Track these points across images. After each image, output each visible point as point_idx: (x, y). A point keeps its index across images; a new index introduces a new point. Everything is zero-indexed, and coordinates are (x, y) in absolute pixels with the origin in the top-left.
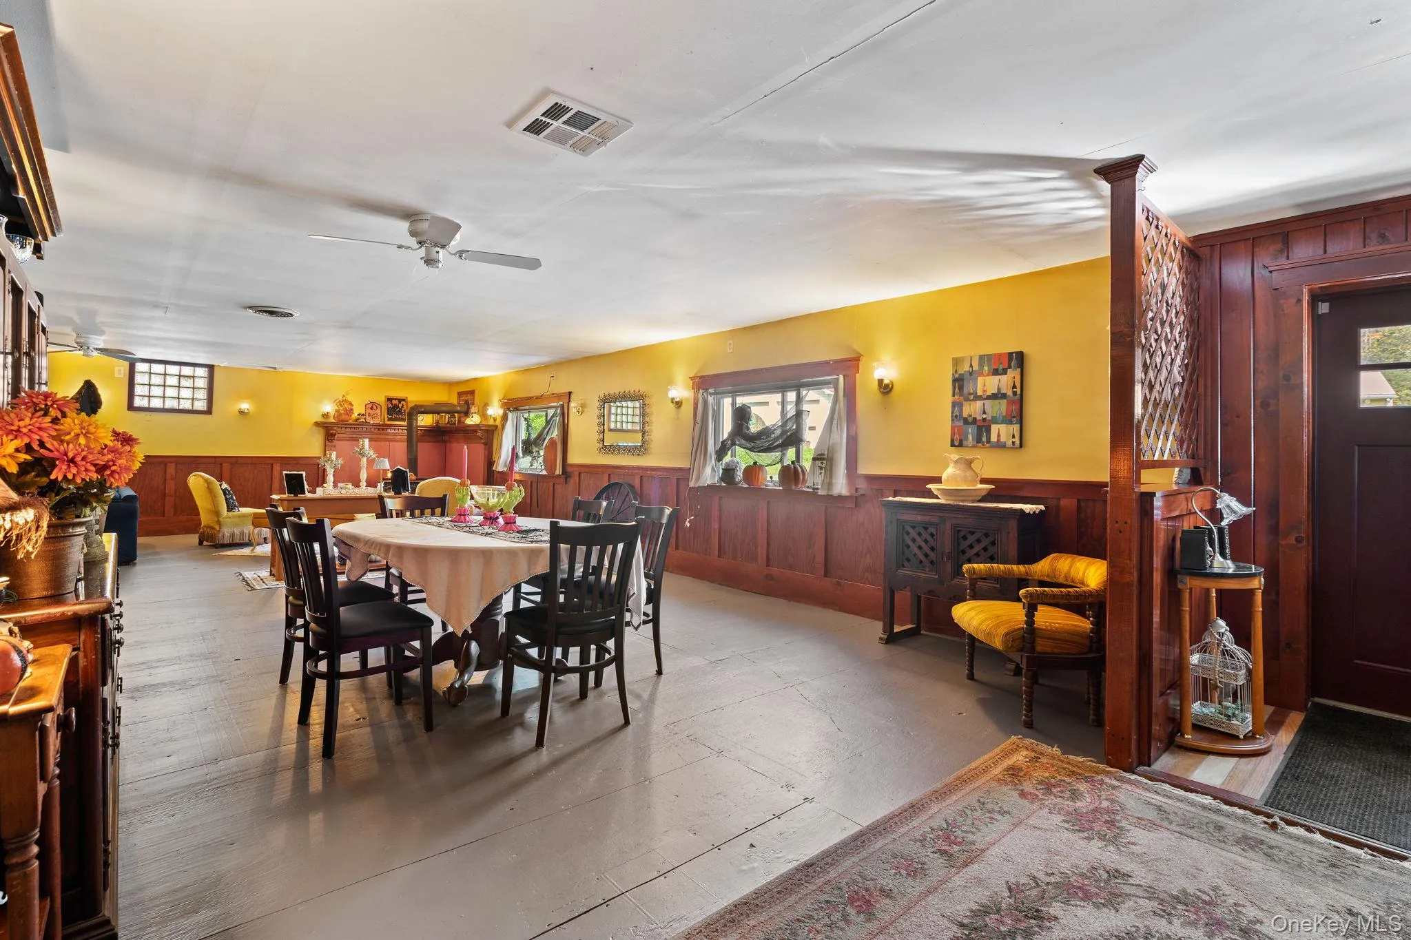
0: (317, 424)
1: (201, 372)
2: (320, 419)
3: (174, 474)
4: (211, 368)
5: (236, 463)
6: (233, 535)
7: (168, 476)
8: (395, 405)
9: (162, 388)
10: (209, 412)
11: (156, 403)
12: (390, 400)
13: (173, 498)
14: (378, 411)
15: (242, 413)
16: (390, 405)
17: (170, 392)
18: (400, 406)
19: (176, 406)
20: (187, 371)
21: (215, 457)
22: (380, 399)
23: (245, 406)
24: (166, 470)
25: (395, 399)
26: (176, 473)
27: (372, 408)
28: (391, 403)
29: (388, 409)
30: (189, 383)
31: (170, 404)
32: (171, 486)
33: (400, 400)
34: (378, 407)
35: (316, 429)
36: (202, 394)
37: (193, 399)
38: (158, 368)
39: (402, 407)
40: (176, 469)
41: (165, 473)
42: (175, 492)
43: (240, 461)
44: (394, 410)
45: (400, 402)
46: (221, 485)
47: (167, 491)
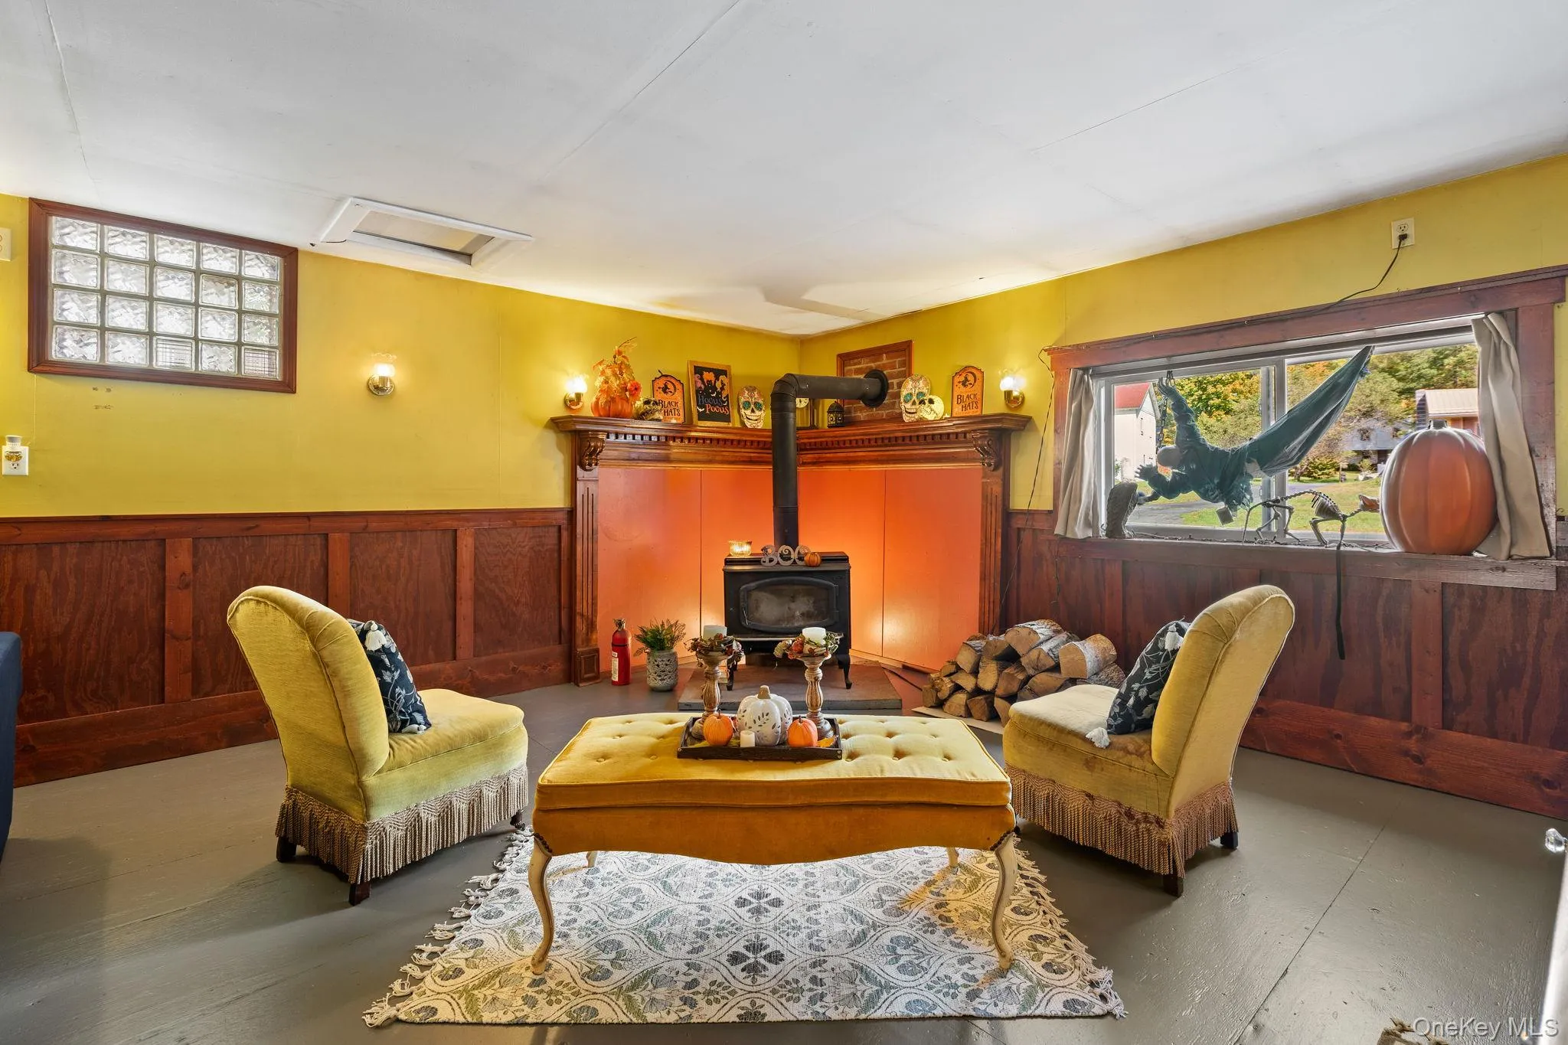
0: (555, 424)
1: (259, 267)
2: (560, 412)
3: (189, 570)
4: (289, 255)
5: (365, 529)
6: (415, 828)
7: (171, 573)
8: (709, 382)
9: (143, 306)
10: (287, 385)
11: (128, 353)
12: (699, 370)
13: (189, 643)
14: (678, 396)
15: (377, 389)
16: (700, 384)
17: (170, 321)
18: (718, 385)
19: (189, 365)
20: (219, 260)
21: (308, 516)
22: (680, 368)
23: (382, 370)
24: (163, 558)
25: (709, 370)
26: (195, 568)
27: (665, 389)
28: (702, 379)
29: (697, 392)
30: (226, 298)
31: (166, 358)
32: (181, 610)
33: (719, 373)
34: (678, 386)
35: (551, 437)
36: (265, 334)
37: (239, 344)
38: (130, 245)
39: (722, 389)
40: (195, 553)
41: (163, 568)
42: (195, 625)
43: (374, 525)
44: (708, 396)
45: (717, 378)
46: (363, 635)
47: (169, 624)
